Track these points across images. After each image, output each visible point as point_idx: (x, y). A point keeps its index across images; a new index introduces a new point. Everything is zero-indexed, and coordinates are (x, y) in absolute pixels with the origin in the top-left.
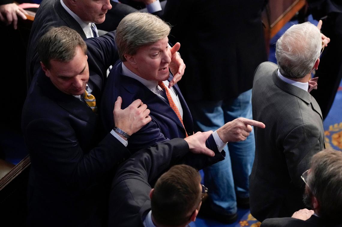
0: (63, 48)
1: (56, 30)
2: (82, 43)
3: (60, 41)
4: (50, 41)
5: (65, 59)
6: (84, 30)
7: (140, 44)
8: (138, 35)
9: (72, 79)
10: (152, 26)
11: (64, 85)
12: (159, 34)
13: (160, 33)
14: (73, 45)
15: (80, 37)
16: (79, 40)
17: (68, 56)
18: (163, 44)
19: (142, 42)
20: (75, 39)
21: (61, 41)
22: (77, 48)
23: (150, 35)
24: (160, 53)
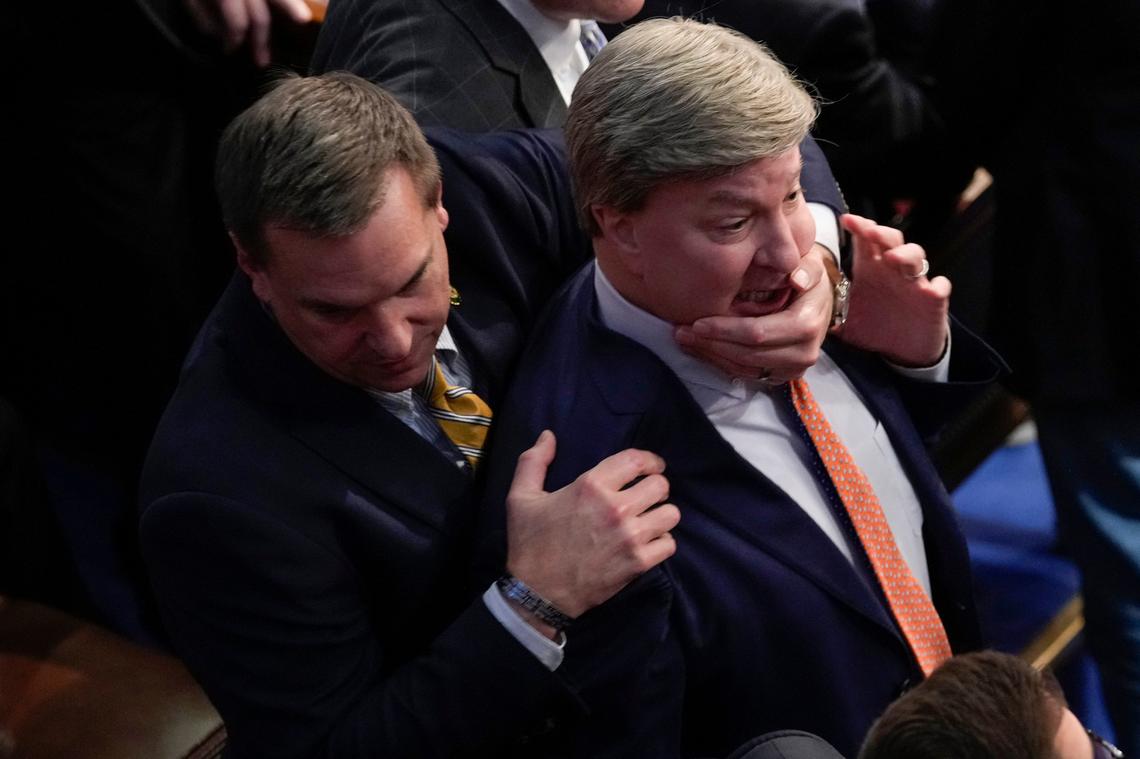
0: (323, 172)
1: (301, 87)
2: (414, 155)
3: (311, 143)
4: (269, 140)
5: (328, 224)
6: (549, 53)
7: (662, 164)
8: (663, 122)
9: (363, 316)
10: (730, 89)
11: (329, 343)
12: (754, 134)
13: (763, 127)
14: (370, 161)
15: (406, 125)
16: (401, 138)
17: (347, 206)
18: (770, 180)
20: (386, 134)
21: (318, 142)
22: (388, 174)
23: (714, 131)
24: (750, 222)
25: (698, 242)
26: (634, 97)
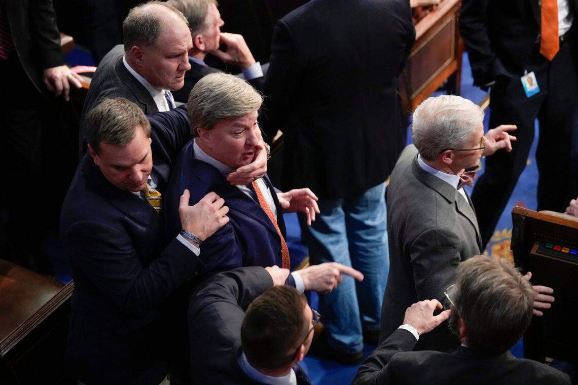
0: (119, 127)
1: (110, 102)
2: (144, 122)
3: (114, 118)
4: (102, 117)
5: (120, 142)
6: (155, 99)
7: (219, 116)
8: (219, 104)
9: (129, 169)
10: (238, 94)
12: (246, 106)
13: (248, 104)
14: (132, 124)
16: (140, 117)
17: (125, 137)
18: (249, 119)
19: (222, 114)
20: (136, 116)
21: (116, 118)
22: (137, 128)
23: (234, 106)
24: (244, 131)
25: (230, 138)
26: (210, 97)
